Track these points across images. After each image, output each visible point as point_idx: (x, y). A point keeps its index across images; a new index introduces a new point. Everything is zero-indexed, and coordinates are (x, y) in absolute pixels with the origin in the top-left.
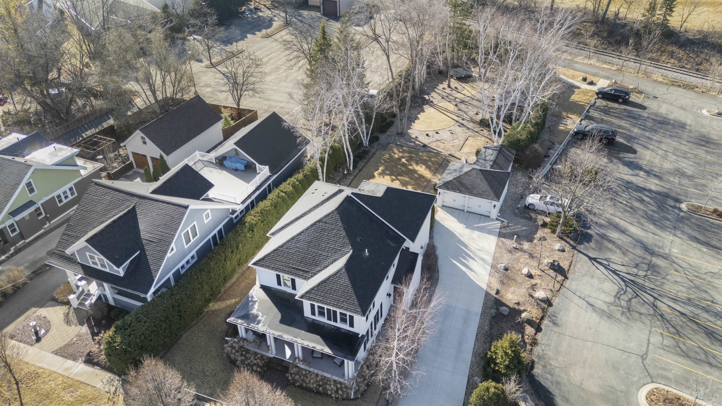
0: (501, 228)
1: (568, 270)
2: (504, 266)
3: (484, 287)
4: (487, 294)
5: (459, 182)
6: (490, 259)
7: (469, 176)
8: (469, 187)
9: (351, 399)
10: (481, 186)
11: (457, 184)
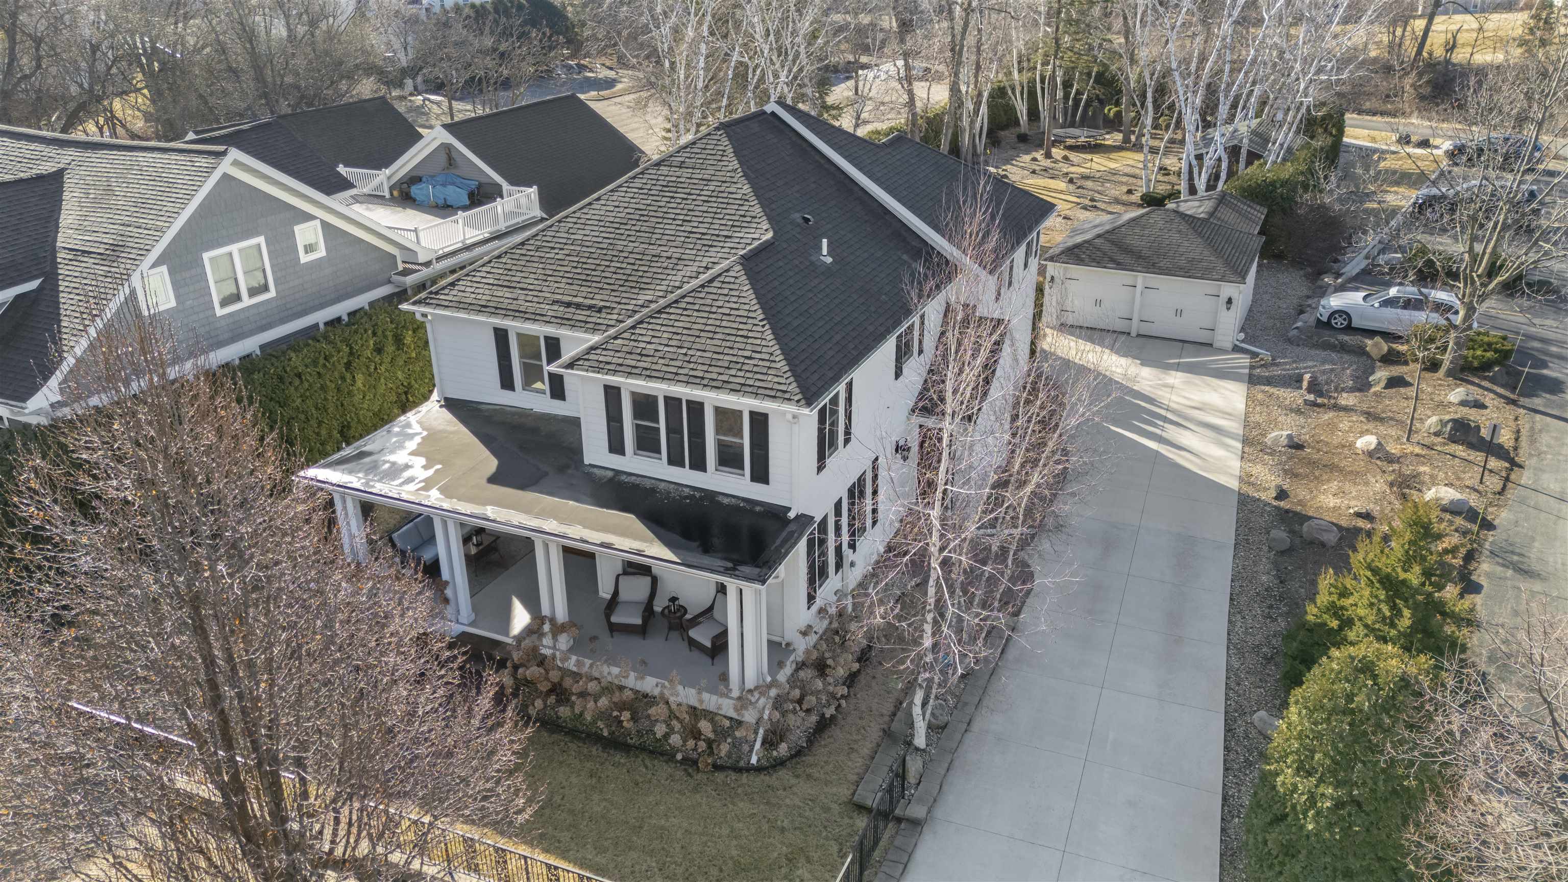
0: (1252, 367)
1: (1516, 449)
2: (1290, 437)
3: (1234, 484)
4: (1244, 501)
5: (1113, 242)
6: (1235, 427)
7: (1144, 227)
8: (1146, 253)
9: (749, 769)
10: (1181, 249)
11: (1107, 247)
